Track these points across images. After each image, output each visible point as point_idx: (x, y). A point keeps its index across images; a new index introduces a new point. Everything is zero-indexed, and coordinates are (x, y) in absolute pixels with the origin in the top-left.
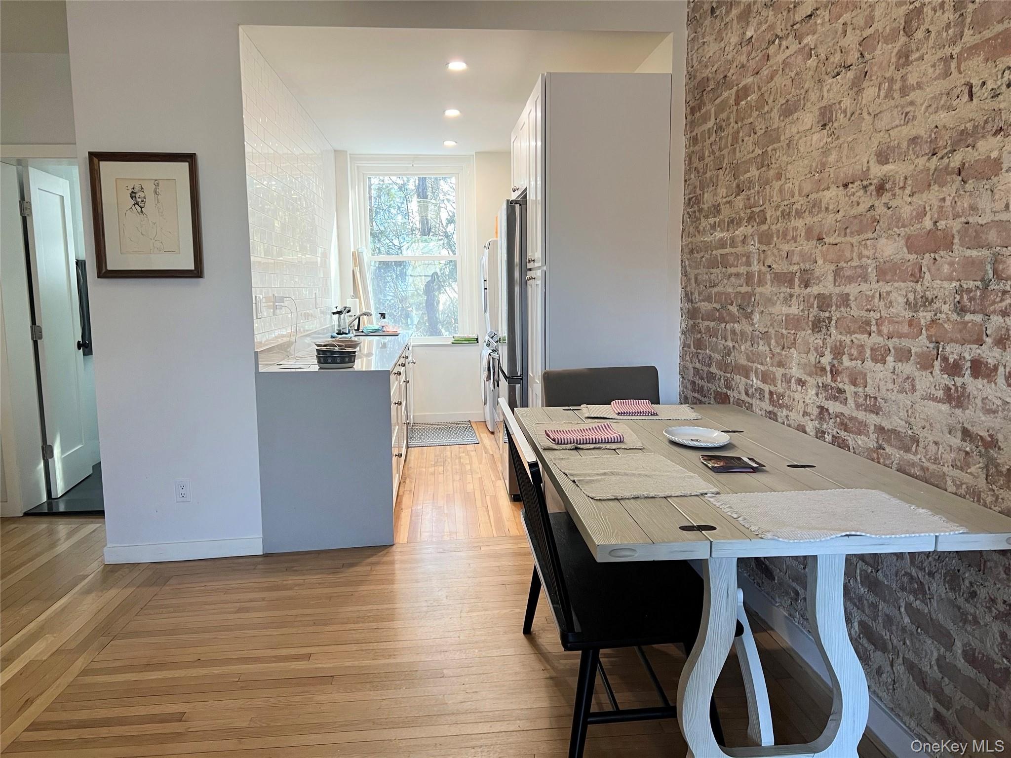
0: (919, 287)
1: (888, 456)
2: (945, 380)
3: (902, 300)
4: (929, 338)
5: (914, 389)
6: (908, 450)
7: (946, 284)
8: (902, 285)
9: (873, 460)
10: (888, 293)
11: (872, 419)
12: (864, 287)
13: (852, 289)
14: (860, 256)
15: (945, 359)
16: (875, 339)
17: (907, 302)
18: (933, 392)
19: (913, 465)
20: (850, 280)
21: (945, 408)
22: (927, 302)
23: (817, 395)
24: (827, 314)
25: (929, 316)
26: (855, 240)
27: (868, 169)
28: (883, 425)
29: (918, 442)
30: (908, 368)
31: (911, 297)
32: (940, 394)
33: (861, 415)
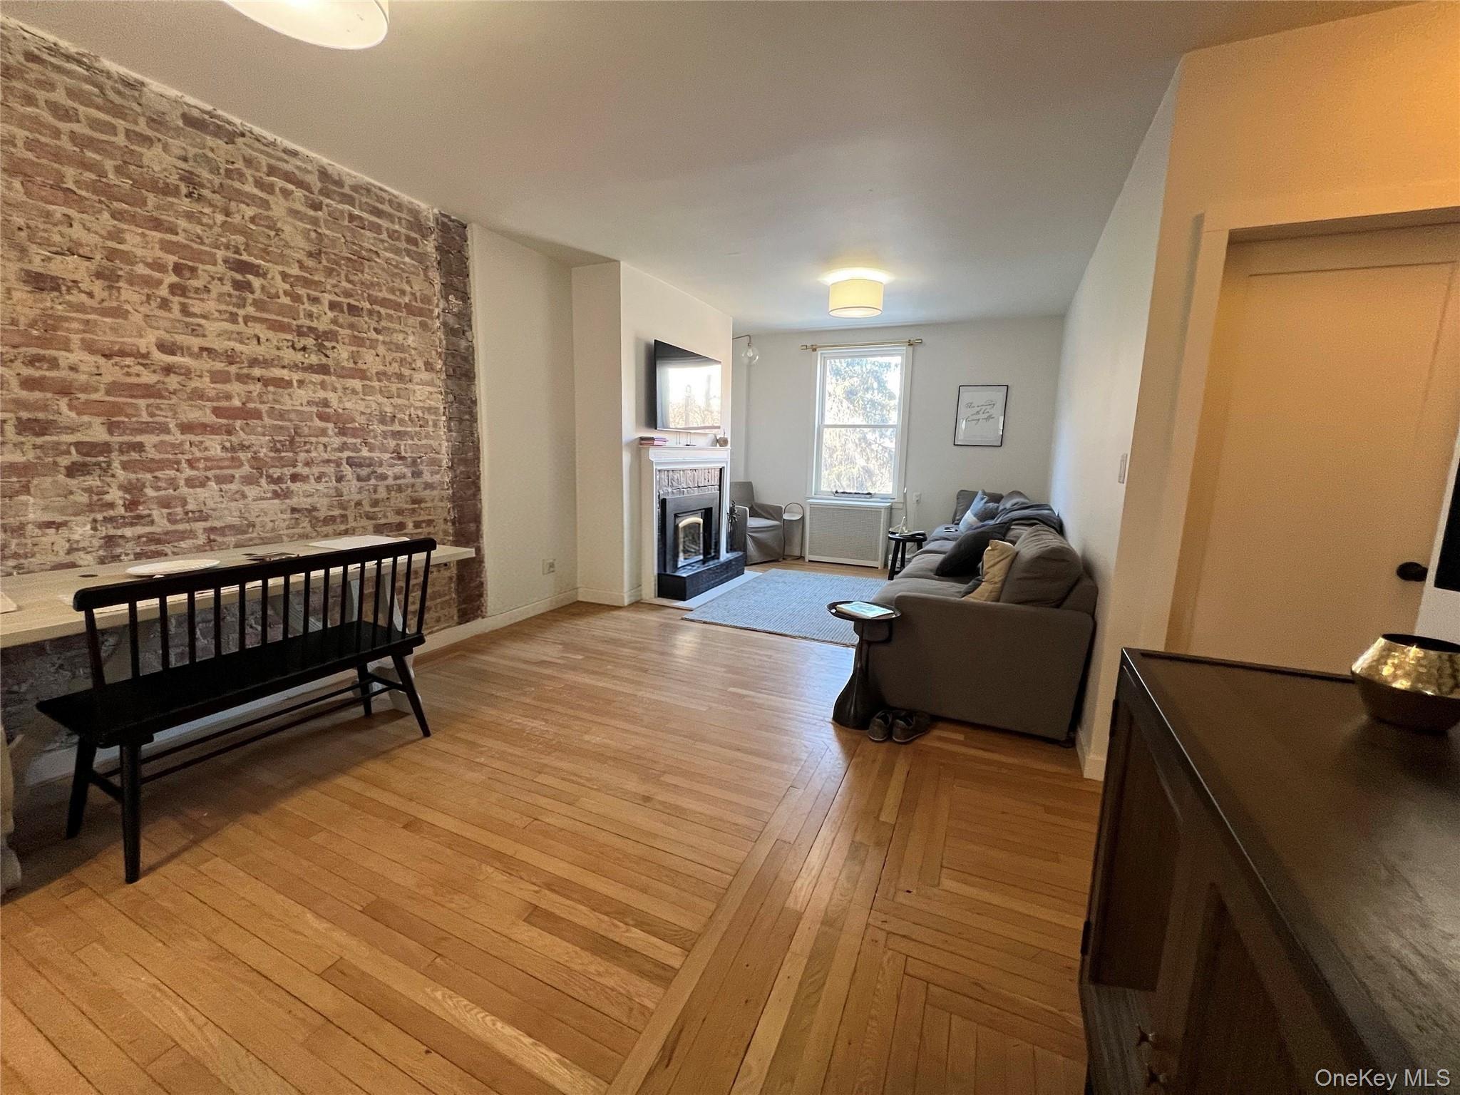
0: (233, 438)
1: (224, 543)
2: (273, 487)
3: (219, 448)
4: (252, 467)
5: (244, 496)
6: (245, 532)
7: (262, 438)
8: (217, 437)
9: (206, 551)
10: (201, 442)
11: (200, 525)
12: (167, 438)
13: (149, 440)
14: (152, 415)
15: (269, 476)
16: (189, 472)
17: (224, 448)
18: (263, 495)
19: (251, 539)
20: (141, 432)
21: (276, 501)
22: (243, 447)
23: (95, 529)
24: (102, 459)
25: (249, 455)
26: (142, 403)
27: (148, 353)
28: (215, 525)
29: (254, 526)
30: (234, 487)
31: (228, 445)
32: (269, 495)
33: (180, 527)
